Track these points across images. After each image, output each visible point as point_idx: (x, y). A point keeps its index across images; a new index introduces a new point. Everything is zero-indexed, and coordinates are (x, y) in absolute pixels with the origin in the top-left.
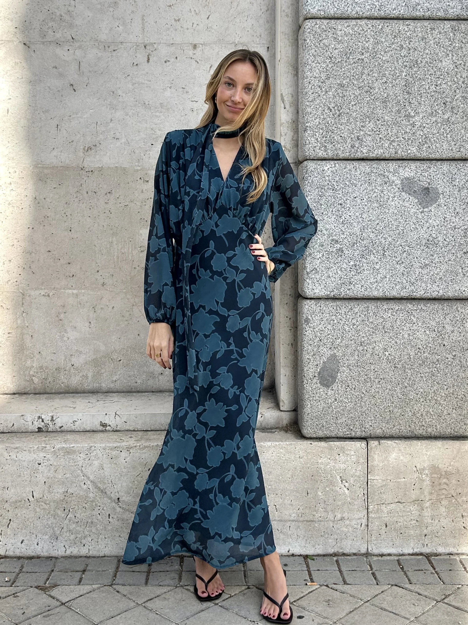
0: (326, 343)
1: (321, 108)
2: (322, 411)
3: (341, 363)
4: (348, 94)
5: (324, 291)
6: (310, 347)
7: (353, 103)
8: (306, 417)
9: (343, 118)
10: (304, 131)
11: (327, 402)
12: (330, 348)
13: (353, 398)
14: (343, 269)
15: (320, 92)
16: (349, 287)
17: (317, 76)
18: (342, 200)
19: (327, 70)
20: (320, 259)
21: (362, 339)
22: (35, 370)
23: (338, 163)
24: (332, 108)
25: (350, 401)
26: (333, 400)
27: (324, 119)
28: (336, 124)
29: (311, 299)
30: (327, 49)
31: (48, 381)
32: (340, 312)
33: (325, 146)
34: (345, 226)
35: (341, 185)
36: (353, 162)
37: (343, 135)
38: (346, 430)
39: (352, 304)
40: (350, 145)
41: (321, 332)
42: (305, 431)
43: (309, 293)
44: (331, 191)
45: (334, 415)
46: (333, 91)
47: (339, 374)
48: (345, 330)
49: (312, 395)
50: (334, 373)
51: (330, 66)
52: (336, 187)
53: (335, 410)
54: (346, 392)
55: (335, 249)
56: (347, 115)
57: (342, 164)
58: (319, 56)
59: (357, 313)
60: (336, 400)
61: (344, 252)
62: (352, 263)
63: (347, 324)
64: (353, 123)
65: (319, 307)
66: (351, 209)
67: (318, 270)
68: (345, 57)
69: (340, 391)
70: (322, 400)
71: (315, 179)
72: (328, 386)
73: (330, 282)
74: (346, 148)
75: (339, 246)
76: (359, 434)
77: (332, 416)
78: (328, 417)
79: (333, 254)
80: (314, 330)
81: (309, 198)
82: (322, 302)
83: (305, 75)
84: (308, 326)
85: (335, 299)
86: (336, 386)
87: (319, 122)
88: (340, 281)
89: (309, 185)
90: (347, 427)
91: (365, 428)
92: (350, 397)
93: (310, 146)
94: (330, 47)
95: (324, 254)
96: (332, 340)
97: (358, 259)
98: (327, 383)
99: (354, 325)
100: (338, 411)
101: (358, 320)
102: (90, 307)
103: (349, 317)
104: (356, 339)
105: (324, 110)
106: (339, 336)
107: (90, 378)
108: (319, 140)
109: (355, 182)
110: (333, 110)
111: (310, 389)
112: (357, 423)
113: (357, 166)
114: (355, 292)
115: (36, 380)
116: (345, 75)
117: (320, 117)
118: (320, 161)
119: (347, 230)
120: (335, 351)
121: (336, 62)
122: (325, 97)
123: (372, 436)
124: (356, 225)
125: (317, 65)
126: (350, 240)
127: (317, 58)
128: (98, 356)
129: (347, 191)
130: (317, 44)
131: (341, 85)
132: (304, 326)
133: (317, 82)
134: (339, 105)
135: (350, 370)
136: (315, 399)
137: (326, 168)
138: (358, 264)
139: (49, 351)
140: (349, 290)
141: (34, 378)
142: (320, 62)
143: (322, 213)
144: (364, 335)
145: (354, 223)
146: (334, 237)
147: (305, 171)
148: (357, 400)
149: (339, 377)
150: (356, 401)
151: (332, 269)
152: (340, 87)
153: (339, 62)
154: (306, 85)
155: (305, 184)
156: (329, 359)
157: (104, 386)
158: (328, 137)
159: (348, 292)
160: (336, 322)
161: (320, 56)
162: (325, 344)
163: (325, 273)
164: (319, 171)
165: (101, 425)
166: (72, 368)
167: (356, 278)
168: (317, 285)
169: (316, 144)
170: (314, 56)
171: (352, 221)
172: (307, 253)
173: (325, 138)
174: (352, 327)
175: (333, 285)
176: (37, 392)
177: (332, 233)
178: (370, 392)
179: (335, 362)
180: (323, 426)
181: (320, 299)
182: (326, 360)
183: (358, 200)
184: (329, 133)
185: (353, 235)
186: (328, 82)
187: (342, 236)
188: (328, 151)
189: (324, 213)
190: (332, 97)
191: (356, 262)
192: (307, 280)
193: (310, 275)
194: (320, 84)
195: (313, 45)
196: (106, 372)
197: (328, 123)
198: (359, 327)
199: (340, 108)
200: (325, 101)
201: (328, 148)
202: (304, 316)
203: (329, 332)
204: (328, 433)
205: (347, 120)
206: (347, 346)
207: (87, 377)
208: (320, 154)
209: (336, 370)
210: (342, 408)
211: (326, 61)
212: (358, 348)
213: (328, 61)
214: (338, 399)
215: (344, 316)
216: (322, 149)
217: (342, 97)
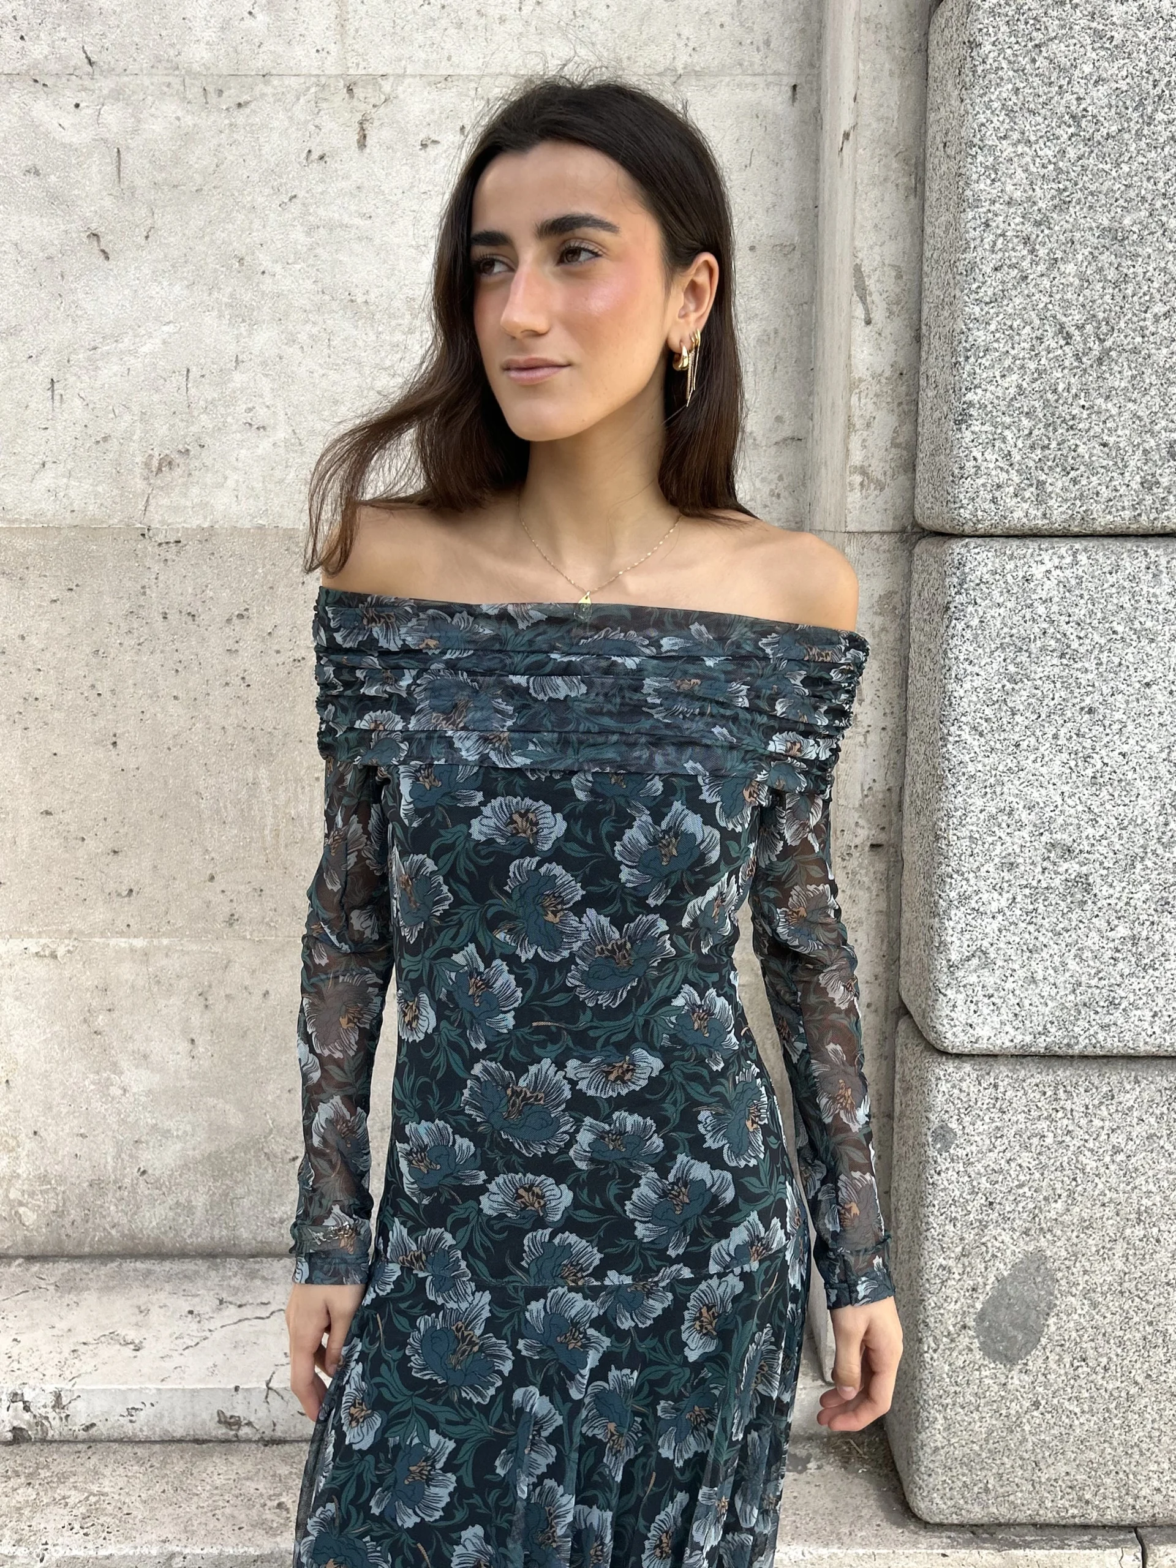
0: (1011, 1216)
1: (1028, 329)
2: (987, 1441)
3: (1063, 1282)
4: (1140, 271)
5: (1012, 1032)
6: (949, 1227)
7: (1159, 309)
8: (926, 1459)
9: (1117, 368)
10: (958, 423)
11: (1004, 1412)
12: (1026, 1232)
13: (1099, 1400)
14: (1087, 954)
15: (1025, 264)
16: (1107, 1021)
17: (1017, 195)
18: (1096, 696)
19: (1059, 171)
20: (1000, 917)
21: (1144, 1201)
22: (25, 1187)
23: (1085, 550)
24: (1072, 330)
25: (1086, 1408)
26: (1027, 1404)
27: (1041, 372)
28: (1087, 393)
29: (959, 1056)
30: (1064, 82)
31: (67, 1221)
32: (1068, 1105)
33: (1041, 484)
34: (1104, 793)
35: (1097, 638)
36: (1144, 545)
37: (1111, 440)
38: (1067, 1504)
39: (1114, 1077)
40: (1138, 479)
41: (993, 1177)
42: (922, 1505)
43: (954, 1037)
44: (1055, 661)
45: (1026, 1456)
46: (1080, 257)
47: (1052, 1321)
48: (1083, 1170)
49: (952, 1389)
50: (1033, 1316)
51: (1072, 153)
52: (1075, 645)
53: (1031, 1439)
54: (1076, 1378)
55: (1057, 882)
56: (1132, 357)
57: (1103, 554)
58: (1029, 111)
59: (1131, 1108)
60: (1036, 1404)
61: (1095, 891)
62: (1122, 931)
63: (1091, 1150)
64: (1153, 392)
65: (991, 1090)
66: (1131, 727)
67: (992, 956)
68: (1136, 115)
69: (1052, 1377)
70: (987, 1403)
71: (994, 612)
72: (1009, 1359)
73: (1036, 1000)
74: (1123, 490)
75: (1077, 867)
76: (1111, 1515)
77: (1021, 1458)
78: (1005, 1459)
79: (1053, 898)
80: (970, 1169)
81: (967, 686)
82: (1003, 1072)
83: (968, 193)
84: (945, 1154)
85: (1050, 1058)
86: (1040, 1361)
87: (1019, 387)
88: (1071, 997)
89: (968, 634)
90: (1073, 1495)
91: (1136, 1498)
92: (1087, 1395)
93: (980, 481)
94: (1077, 73)
95: (1019, 899)
96: (1031, 1206)
97: (1143, 917)
98: (1006, 1348)
99: (1117, 1150)
100: (1044, 1441)
101: (1134, 1135)
102: (190, 992)
103: (1101, 1124)
104: (1122, 1197)
105: (1040, 339)
106: (1059, 1192)
107: (199, 1213)
108: (1017, 457)
109: (1149, 624)
110: (1076, 334)
111: (947, 1368)
112: (1108, 1481)
113: (1163, 561)
114: (1128, 1036)
115: (30, 1217)
116: (1132, 193)
117: (1022, 367)
118: (1015, 543)
119: (1108, 806)
120: (1043, 1243)
121: (1098, 137)
122: (1046, 282)
123: (1158, 1523)
124: (1144, 791)
125: (1020, 149)
126: (1117, 847)
127: (1020, 120)
128: (224, 1146)
129: (1116, 660)
130: (1024, 61)
131: (1115, 235)
132: (932, 1153)
133: (1018, 220)
134: (1101, 315)
135: (1094, 1305)
136: (960, 1400)
137: (1038, 571)
138: (1144, 934)
139: (67, 1127)
140: (1105, 1027)
141: (21, 1210)
142: (1033, 138)
143: (1017, 745)
144: (1151, 1187)
145: (1138, 783)
146: (1059, 836)
147: (955, 580)
148: (1112, 1406)
149: (1053, 1328)
150: (1108, 1410)
151: (1045, 954)
152: (1107, 242)
153: (1108, 136)
154: (972, 234)
155: (951, 631)
156: (1020, 1270)
157: (245, 1235)
158: (1054, 445)
159: (1100, 1037)
160: (1049, 1140)
161: (1033, 113)
162: (1006, 1219)
163: (1016, 967)
164: (1009, 577)
165: (220, 1422)
166: (142, 1184)
167: (1136, 986)
168: (986, 1011)
169: (1004, 476)
170: (1010, 112)
171: (1130, 775)
172: (953, 895)
173: (1039, 451)
174: (1107, 1159)
175: (1047, 1010)
176: (35, 1253)
177: (1051, 821)
178: (1162, 1378)
179: (1039, 1279)
180: (987, 1490)
181: (996, 1056)
182: (1006, 1274)
183: (1160, 697)
184: (1055, 430)
185: (1131, 828)
186: (1061, 222)
187: (1090, 831)
188: (1051, 503)
189: (1024, 745)
190: (1077, 282)
191: (1138, 928)
192: (949, 992)
193: (960, 974)
194: (1028, 228)
195: (1004, 64)
196: (249, 1193)
197: (1055, 391)
198: (1133, 1160)
199: (1104, 328)
200: (1046, 299)
201: (1049, 489)
202: (932, 1118)
203: (1022, 1178)
204: (1003, 1510)
205: (1133, 377)
206: (1087, 1226)
207: (190, 1209)
208: (1019, 514)
209: (1043, 1305)
210: (1055, 1431)
211: (1059, 132)
212: (1128, 1232)
213: (1064, 133)
214: (1043, 1402)
215: (1083, 1122)
216: (1027, 494)
217: (1116, 285)
